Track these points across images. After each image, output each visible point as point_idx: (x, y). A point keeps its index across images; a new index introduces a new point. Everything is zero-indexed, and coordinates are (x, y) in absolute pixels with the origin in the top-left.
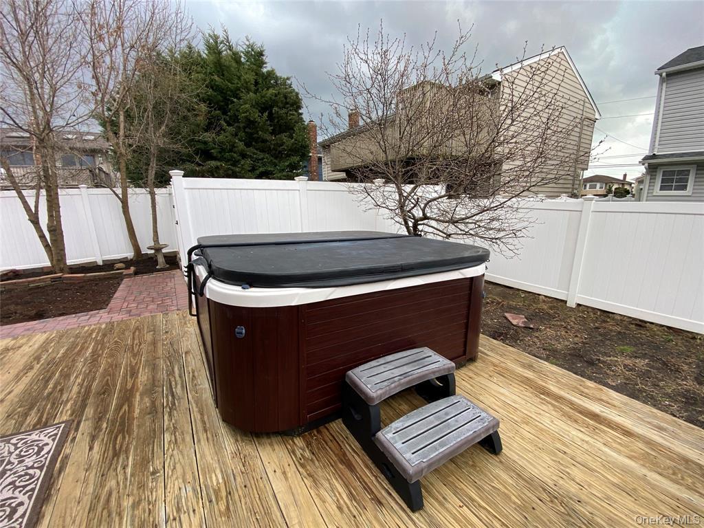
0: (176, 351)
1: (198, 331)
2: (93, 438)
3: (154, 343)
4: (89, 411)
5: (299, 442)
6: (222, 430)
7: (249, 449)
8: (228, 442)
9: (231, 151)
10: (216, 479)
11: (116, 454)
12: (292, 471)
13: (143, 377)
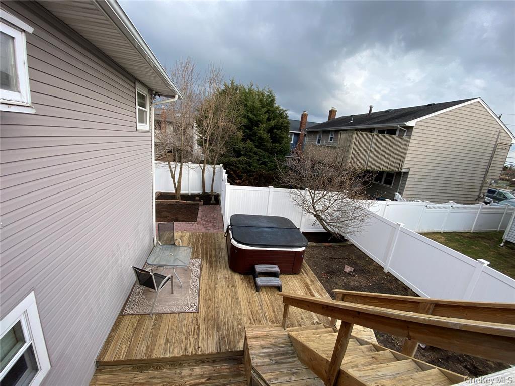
0: (220, 248)
1: (226, 242)
2: (206, 263)
3: (215, 243)
4: (204, 258)
5: (243, 276)
6: (229, 269)
7: (233, 274)
8: (230, 272)
9: (250, 152)
10: (227, 276)
11: (211, 267)
12: (240, 280)
13: (214, 253)
